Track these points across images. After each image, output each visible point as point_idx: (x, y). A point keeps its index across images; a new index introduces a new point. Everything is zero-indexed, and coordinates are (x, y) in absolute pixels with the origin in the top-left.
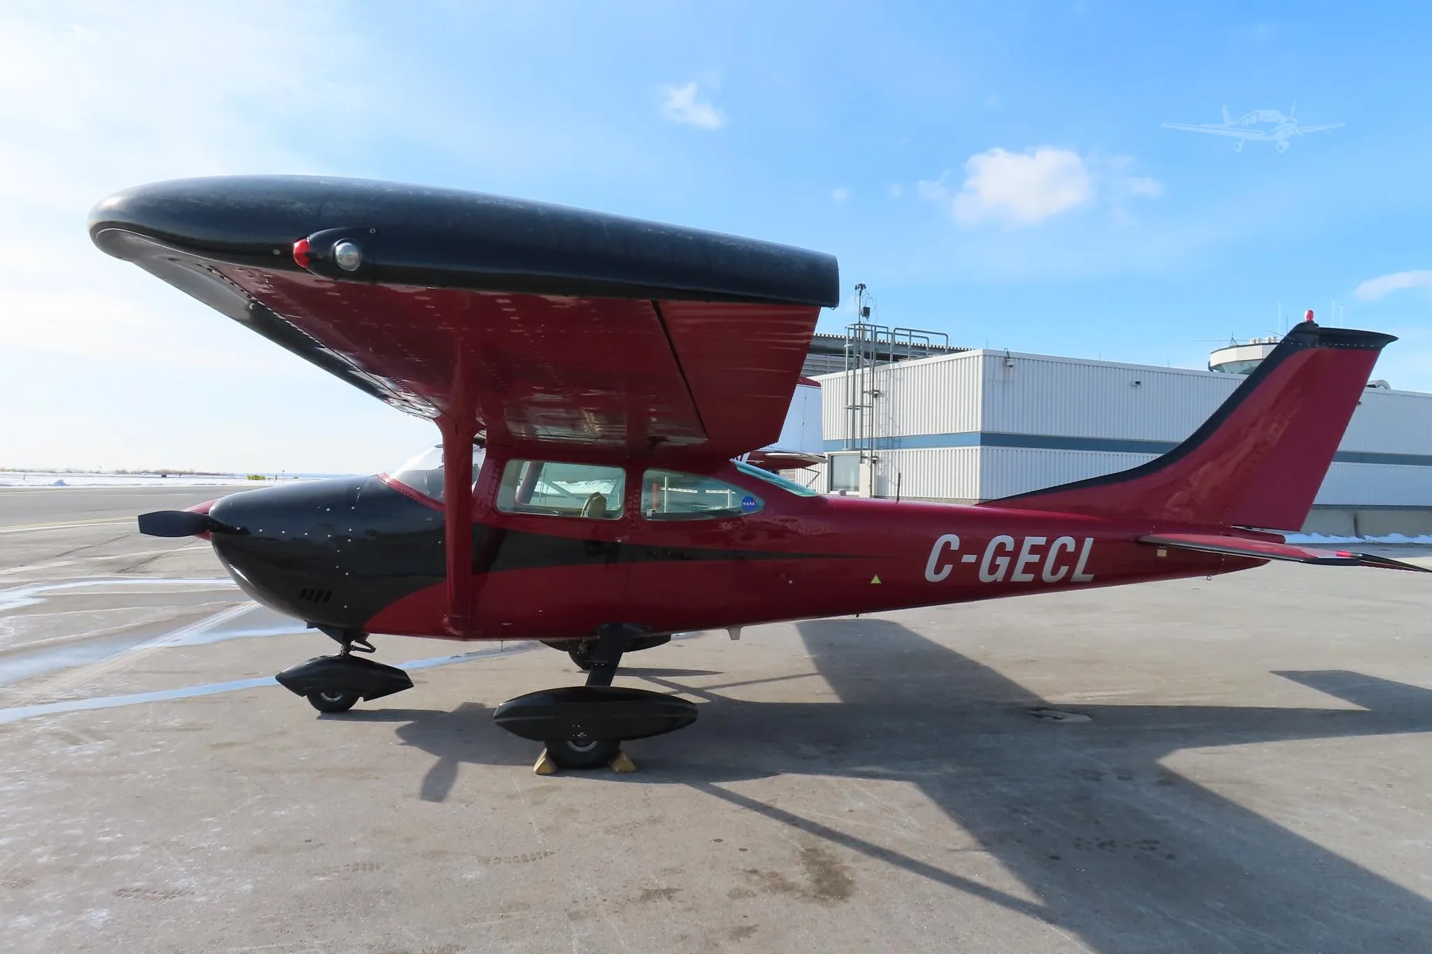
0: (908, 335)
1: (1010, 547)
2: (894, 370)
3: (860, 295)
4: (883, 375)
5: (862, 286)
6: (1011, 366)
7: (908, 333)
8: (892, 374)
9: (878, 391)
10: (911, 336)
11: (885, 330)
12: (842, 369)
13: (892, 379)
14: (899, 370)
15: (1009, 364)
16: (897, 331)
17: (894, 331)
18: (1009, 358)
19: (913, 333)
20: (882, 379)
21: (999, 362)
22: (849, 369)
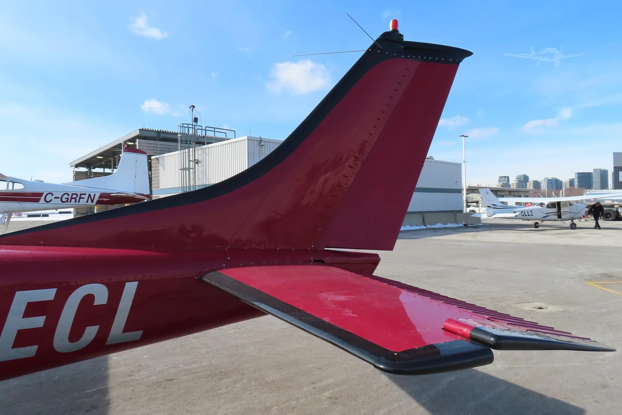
0: (213, 131)
2: (205, 148)
3: (192, 111)
4: (200, 152)
6: (263, 145)
7: (213, 129)
8: (204, 151)
9: (198, 160)
10: (215, 131)
11: (200, 128)
12: (177, 150)
13: (204, 153)
14: (207, 149)
15: (261, 144)
16: (207, 129)
17: (205, 128)
18: (262, 141)
19: (216, 130)
20: (199, 154)
21: (256, 143)
22: (181, 150)
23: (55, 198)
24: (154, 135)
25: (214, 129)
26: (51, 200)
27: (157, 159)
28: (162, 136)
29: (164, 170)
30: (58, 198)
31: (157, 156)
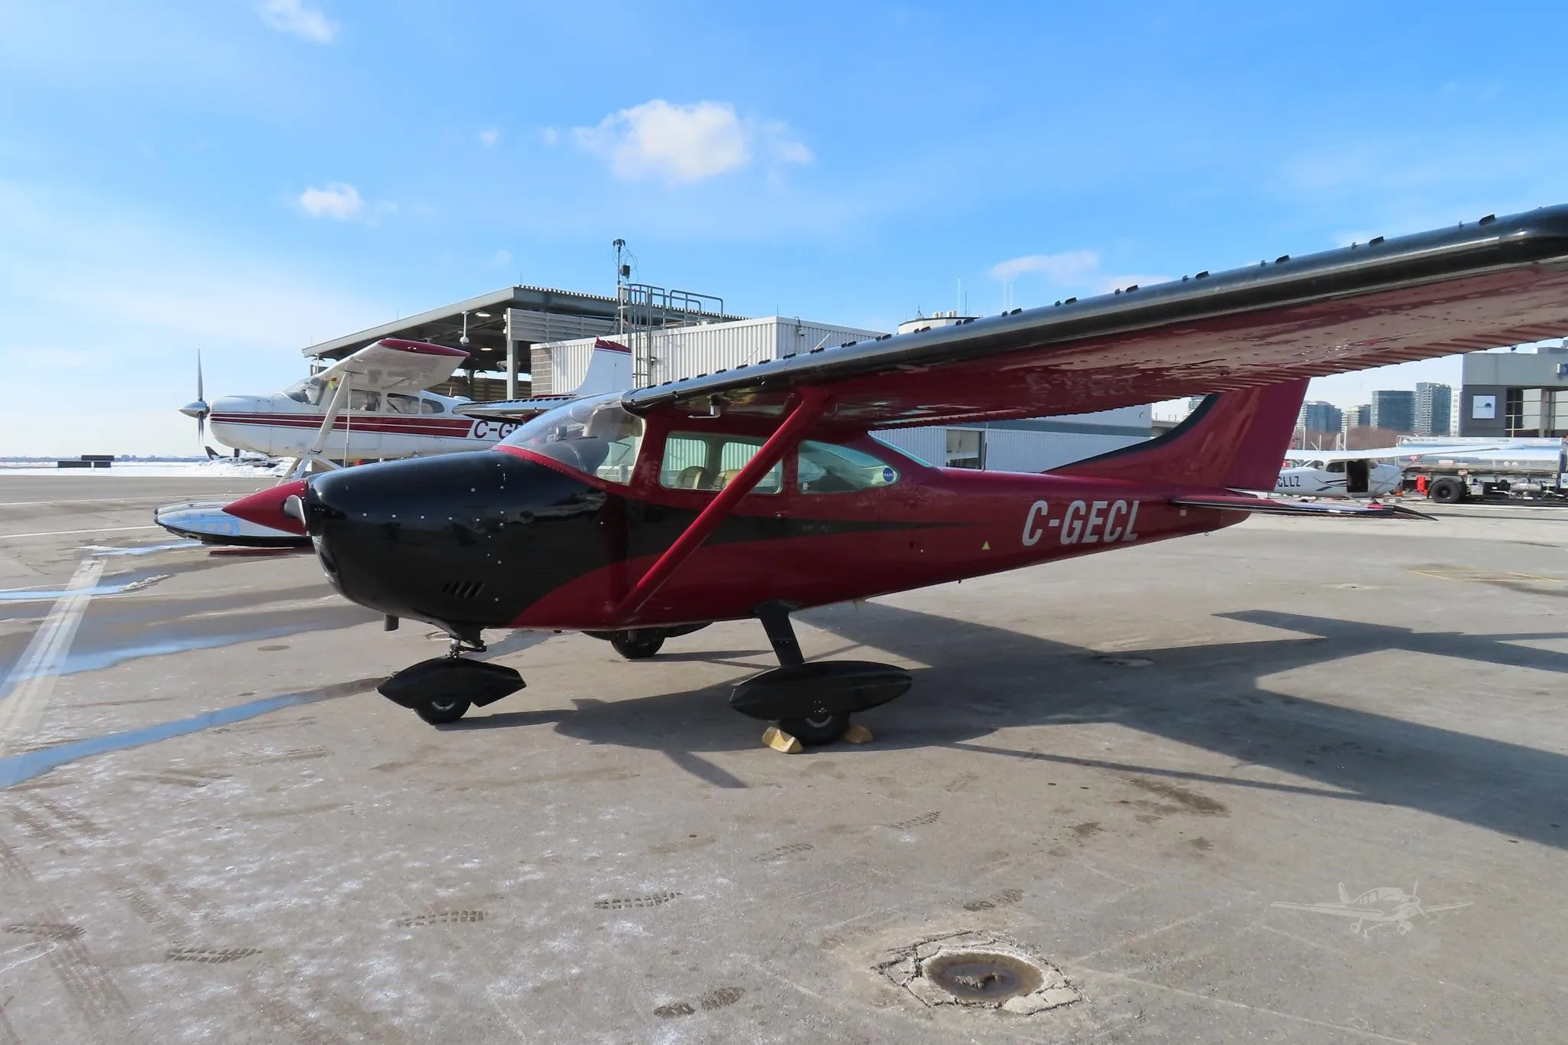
0: (683, 299)
1: (1083, 512)
2: (672, 335)
3: (619, 251)
4: (660, 339)
5: (620, 242)
6: (803, 335)
7: (683, 296)
8: (671, 341)
9: (655, 358)
10: (687, 300)
11: (661, 292)
13: (670, 345)
14: (679, 336)
15: (800, 332)
16: (674, 294)
17: (671, 294)
18: (800, 327)
19: (690, 297)
20: (658, 345)
21: (791, 330)
23: (491, 430)
24: (539, 299)
25: (685, 295)
26: (485, 434)
27: (548, 351)
28: (555, 301)
29: (564, 373)
30: (496, 430)
31: (547, 345)
